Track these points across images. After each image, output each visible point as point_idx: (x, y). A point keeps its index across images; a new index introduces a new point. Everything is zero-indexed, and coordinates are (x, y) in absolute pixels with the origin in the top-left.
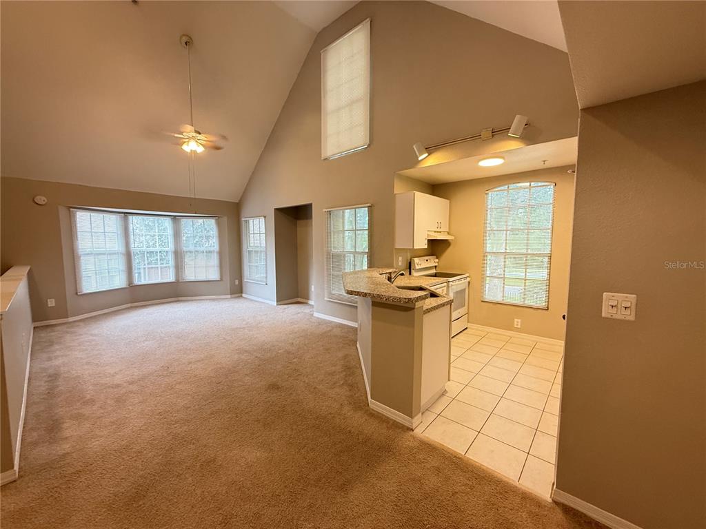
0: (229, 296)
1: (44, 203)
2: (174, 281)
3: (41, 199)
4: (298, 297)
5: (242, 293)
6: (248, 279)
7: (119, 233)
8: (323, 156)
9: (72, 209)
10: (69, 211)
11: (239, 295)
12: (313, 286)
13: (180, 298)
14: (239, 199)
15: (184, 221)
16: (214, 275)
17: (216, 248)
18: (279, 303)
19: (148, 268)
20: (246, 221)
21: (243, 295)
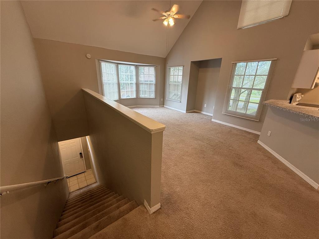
0: (159, 106)
1: (90, 57)
2: (135, 97)
3: (89, 56)
4: (194, 109)
5: (164, 105)
6: (168, 98)
7: (115, 73)
8: (239, 27)
9: (100, 61)
10: (99, 62)
11: (163, 106)
12: (206, 105)
13: (138, 106)
14: (166, 56)
15: (141, 68)
16: (153, 96)
17: (154, 82)
18: (187, 112)
19: (126, 91)
20: (170, 69)
21: (165, 106)
